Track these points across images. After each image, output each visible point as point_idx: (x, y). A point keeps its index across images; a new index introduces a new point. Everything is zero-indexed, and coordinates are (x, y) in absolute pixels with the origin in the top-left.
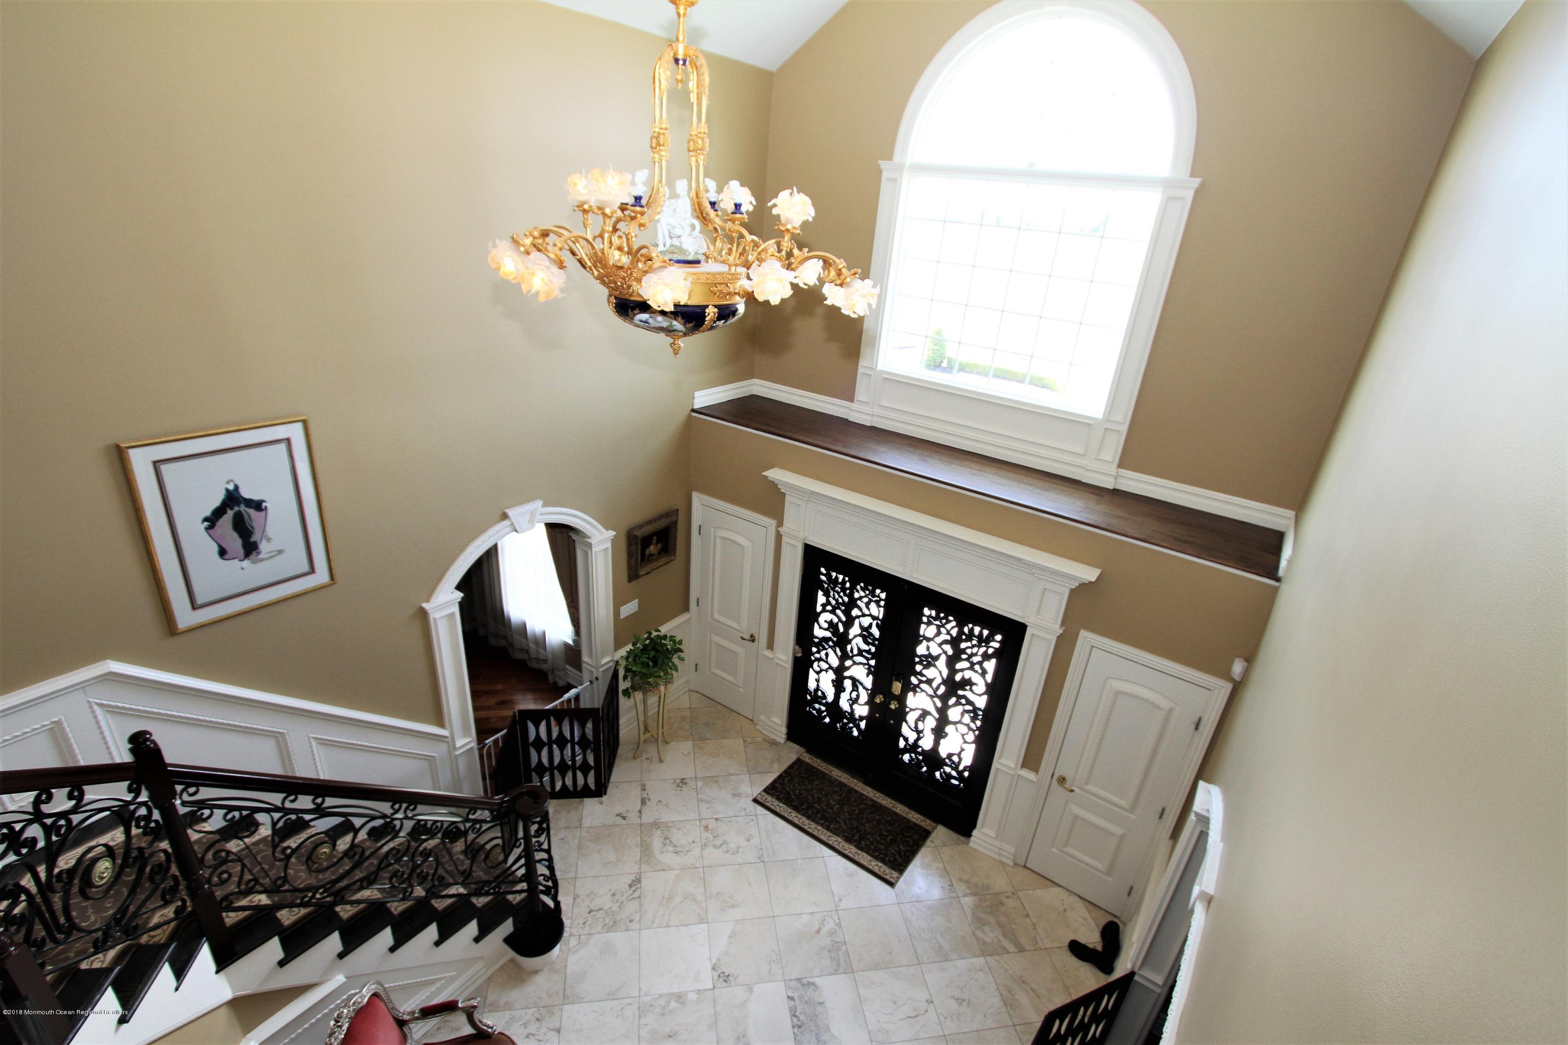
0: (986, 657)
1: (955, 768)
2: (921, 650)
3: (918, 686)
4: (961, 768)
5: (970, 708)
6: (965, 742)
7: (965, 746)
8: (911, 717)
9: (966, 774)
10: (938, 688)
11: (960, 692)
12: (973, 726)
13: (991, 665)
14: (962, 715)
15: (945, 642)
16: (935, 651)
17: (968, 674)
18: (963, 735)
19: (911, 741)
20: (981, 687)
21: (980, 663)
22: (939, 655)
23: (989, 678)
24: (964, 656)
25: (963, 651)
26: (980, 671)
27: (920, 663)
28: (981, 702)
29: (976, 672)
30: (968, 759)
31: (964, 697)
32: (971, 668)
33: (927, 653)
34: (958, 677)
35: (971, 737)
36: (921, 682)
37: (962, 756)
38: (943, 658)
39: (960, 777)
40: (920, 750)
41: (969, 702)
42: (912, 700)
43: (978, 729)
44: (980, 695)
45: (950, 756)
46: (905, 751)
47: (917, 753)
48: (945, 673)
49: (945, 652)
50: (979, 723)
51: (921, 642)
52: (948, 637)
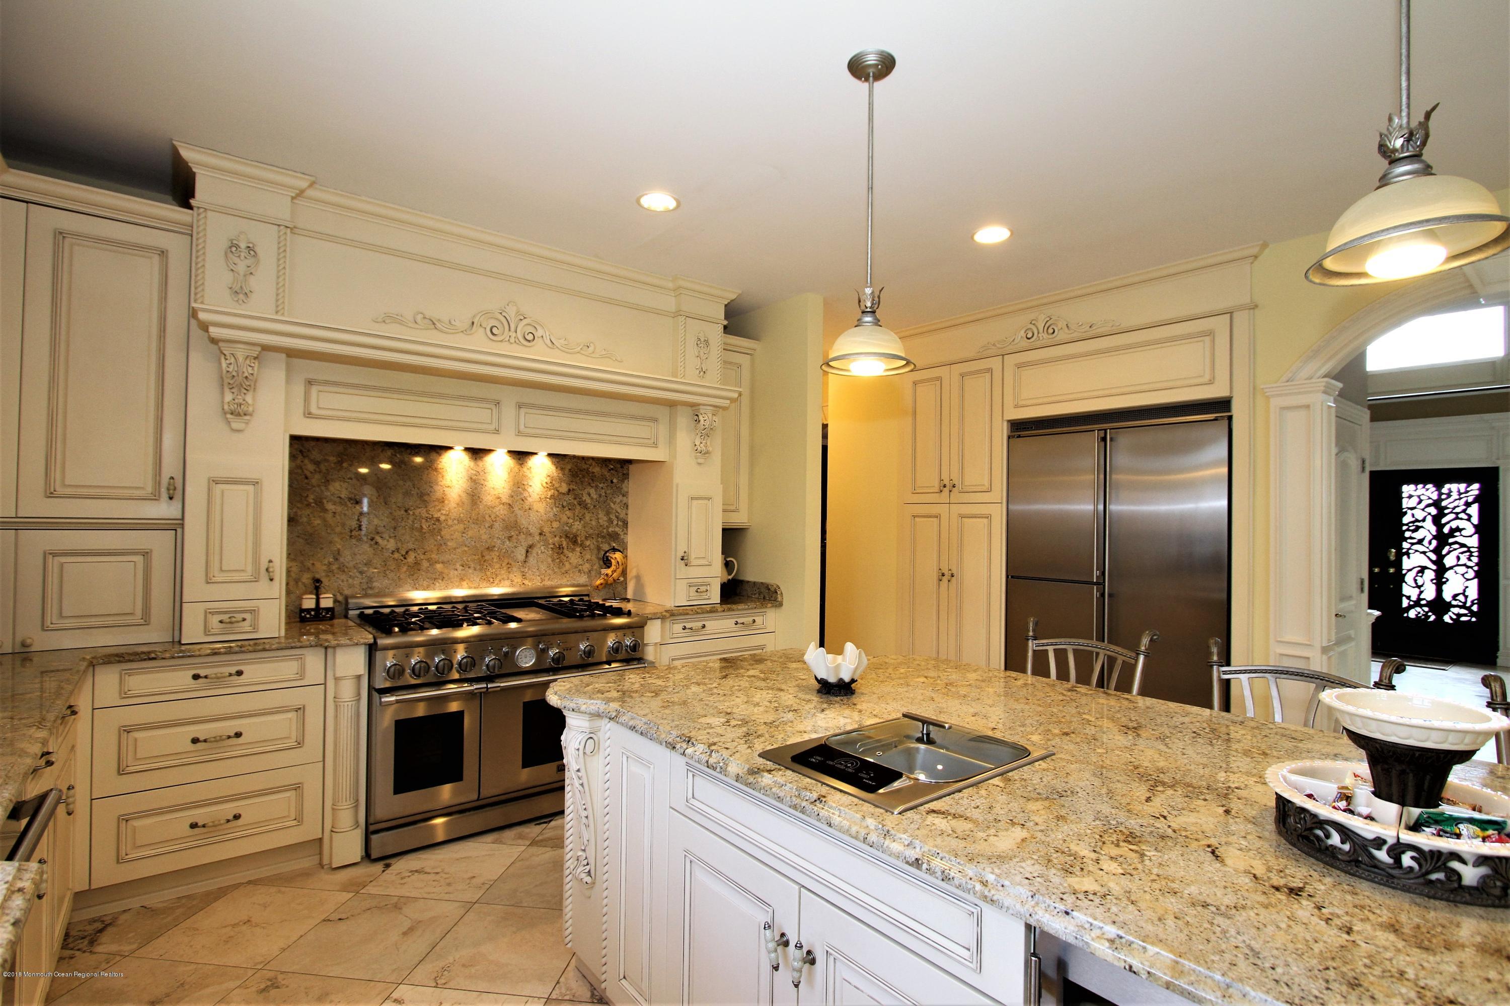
0: (1468, 504)
1: (1464, 606)
2: (1406, 519)
3: (1410, 549)
4: (1468, 604)
5: (1465, 549)
6: (1468, 580)
7: (1468, 583)
8: (1409, 578)
9: (1475, 608)
10: (1430, 543)
11: (1451, 540)
12: (1470, 564)
13: (1474, 510)
14: (1458, 558)
15: (1428, 506)
16: (1419, 515)
17: (1454, 524)
18: (1463, 575)
19: (1414, 598)
20: (1469, 529)
21: (1464, 511)
22: (1425, 518)
23: (1475, 520)
24: (1446, 511)
25: (1446, 508)
26: (1466, 517)
27: (1408, 530)
28: (1473, 542)
29: (1461, 519)
30: (1473, 593)
31: (1456, 543)
32: (1457, 518)
33: (1414, 519)
34: (1446, 530)
35: (1471, 574)
36: (1412, 544)
37: (1466, 594)
38: (1429, 518)
39: (1473, 614)
40: (1423, 602)
41: (1462, 545)
42: (1407, 563)
43: (1477, 564)
44: (1471, 536)
45: (1455, 597)
46: (1410, 607)
47: (1421, 606)
48: (1433, 530)
49: (1429, 514)
50: (1475, 560)
51: (1405, 513)
52: (1430, 501)
